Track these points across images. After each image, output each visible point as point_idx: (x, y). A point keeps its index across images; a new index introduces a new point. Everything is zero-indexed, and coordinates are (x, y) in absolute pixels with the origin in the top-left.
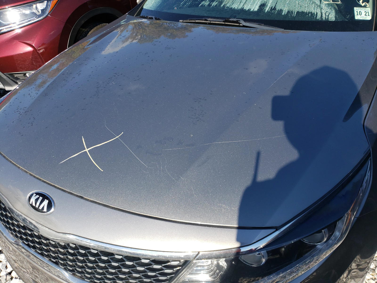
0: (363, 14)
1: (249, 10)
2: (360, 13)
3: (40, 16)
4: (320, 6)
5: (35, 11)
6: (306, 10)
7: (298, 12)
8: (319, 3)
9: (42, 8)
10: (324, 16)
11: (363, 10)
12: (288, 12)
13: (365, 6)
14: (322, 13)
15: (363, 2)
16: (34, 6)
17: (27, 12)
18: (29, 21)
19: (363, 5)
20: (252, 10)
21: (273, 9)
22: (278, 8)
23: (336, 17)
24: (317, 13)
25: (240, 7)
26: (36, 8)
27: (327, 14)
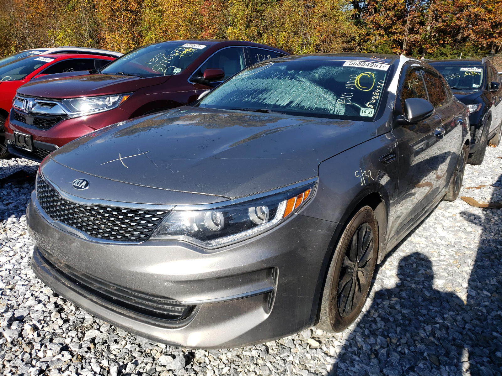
0: (368, 112)
1: (280, 105)
2: (365, 112)
3: (110, 107)
4: (334, 105)
5: (107, 103)
6: (323, 107)
7: (316, 108)
8: (334, 103)
9: (114, 101)
10: (336, 111)
11: (368, 110)
12: (309, 107)
13: (370, 108)
14: (334, 110)
15: (369, 105)
16: (108, 99)
17: (100, 103)
18: (100, 110)
19: (368, 106)
20: (281, 105)
21: (298, 105)
22: (302, 104)
23: (345, 113)
24: (331, 109)
25: (273, 103)
26: (109, 100)
27: (338, 111)
